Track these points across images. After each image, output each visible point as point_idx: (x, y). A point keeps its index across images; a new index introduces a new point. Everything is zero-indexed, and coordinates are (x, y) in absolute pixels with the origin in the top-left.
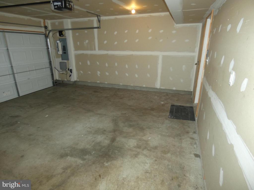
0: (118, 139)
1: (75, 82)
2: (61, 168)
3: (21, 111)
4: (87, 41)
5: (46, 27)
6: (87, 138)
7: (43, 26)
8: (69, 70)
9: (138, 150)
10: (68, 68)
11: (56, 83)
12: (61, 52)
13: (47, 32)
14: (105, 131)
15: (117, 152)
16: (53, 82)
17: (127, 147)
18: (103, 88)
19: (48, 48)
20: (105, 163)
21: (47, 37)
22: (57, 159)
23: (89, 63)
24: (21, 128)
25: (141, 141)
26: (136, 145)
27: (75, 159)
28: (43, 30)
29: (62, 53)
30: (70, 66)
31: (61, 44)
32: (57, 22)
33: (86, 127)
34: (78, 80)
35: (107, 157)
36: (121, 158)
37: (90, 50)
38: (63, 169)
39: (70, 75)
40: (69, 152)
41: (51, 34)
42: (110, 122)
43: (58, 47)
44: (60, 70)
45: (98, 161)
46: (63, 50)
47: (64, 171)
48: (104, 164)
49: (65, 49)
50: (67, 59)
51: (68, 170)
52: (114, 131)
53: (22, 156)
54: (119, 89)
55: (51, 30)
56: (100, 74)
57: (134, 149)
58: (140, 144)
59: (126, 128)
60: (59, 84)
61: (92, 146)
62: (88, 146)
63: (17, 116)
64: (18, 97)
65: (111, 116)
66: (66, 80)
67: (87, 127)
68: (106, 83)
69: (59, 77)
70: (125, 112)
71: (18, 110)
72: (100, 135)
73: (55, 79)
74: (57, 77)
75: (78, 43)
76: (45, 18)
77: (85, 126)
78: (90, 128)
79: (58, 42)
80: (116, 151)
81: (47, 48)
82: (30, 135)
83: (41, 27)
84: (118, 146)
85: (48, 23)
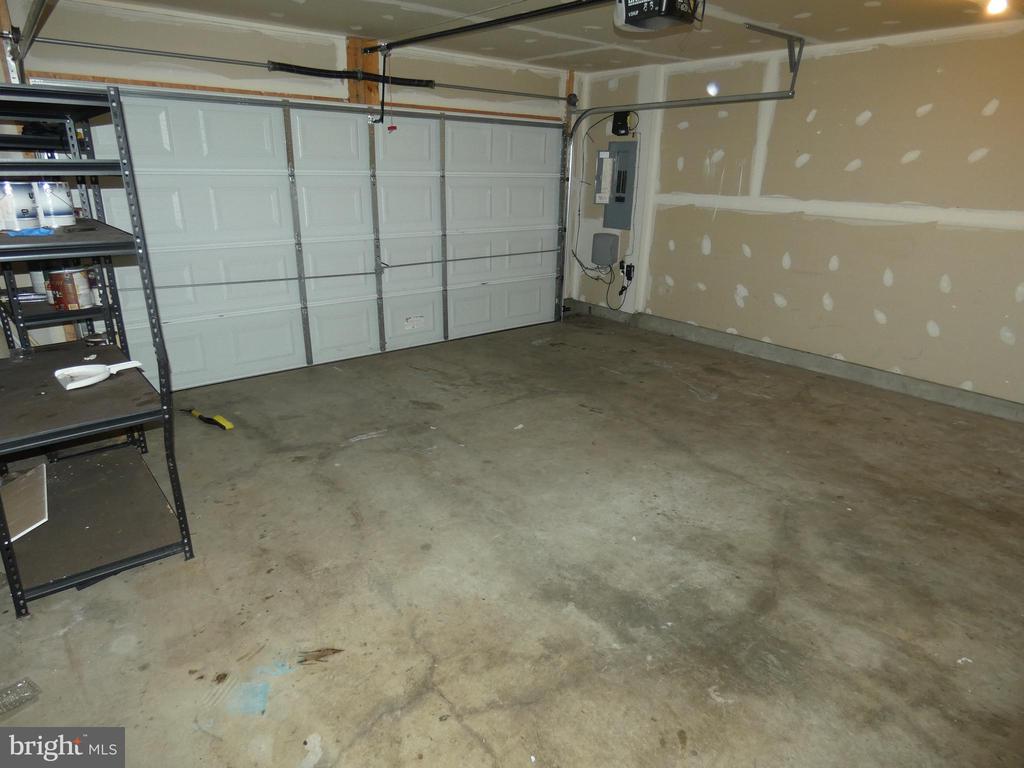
0: (788, 604)
1: (637, 316)
2: (539, 640)
3: (444, 389)
4: (719, 155)
5: (572, 100)
6: (650, 552)
7: (564, 96)
8: (622, 267)
9: (890, 697)
10: (619, 261)
11: (568, 313)
12: (605, 196)
13: (574, 118)
14: (730, 547)
15: (774, 666)
16: (558, 307)
17: (829, 657)
18: (746, 358)
19: (564, 179)
20: (710, 690)
21: (568, 134)
22: (531, 598)
23: (707, 247)
24: (435, 447)
25: (910, 656)
26: (876, 663)
27: (594, 623)
28: (559, 110)
29: (610, 199)
30: (628, 252)
31: (614, 163)
32: (613, 77)
33: (652, 509)
34: (649, 311)
35: (725, 666)
36: (792, 700)
37: (723, 194)
38: (545, 642)
39: (624, 289)
40: (574, 587)
41: (584, 125)
42: (760, 515)
43: (599, 177)
44: (589, 263)
45: (684, 669)
46: (615, 188)
47: (547, 652)
48: (708, 695)
49: (623, 183)
50: (626, 224)
51: (562, 659)
52: (776, 563)
53: (426, 547)
54: (822, 377)
55: (587, 111)
56: (744, 298)
57: (867, 683)
58: (905, 669)
59: (836, 567)
60: (578, 315)
61: (667, 598)
62: (648, 591)
63: (430, 406)
64: (443, 340)
65: (769, 492)
66: (603, 304)
67: (659, 512)
68: (766, 339)
69: (582, 289)
70: (839, 491)
71: (439, 385)
72: (707, 560)
73: (565, 296)
74: (573, 290)
75: (680, 163)
76: (574, 64)
77: (650, 505)
78: (670, 519)
79: (605, 155)
80: (771, 656)
81: (562, 179)
82: (459, 481)
83: (557, 98)
84: (782, 638)
85: (581, 84)
